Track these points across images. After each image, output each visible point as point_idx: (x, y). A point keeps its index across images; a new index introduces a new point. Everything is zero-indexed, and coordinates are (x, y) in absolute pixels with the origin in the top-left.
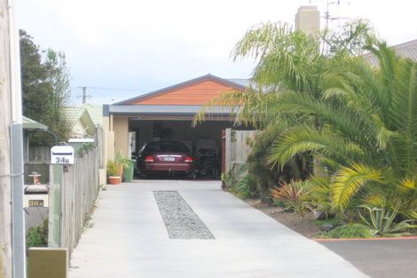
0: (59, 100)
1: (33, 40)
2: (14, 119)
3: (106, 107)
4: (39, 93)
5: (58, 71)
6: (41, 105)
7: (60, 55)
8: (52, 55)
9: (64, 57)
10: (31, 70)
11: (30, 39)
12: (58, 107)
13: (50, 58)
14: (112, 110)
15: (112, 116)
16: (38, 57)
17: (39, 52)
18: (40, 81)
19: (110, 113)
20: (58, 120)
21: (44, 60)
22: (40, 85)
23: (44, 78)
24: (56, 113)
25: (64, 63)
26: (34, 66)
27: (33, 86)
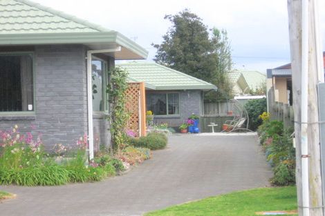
0: (223, 67)
1: (202, 22)
2: (319, 79)
3: (269, 71)
4: (208, 62)
5: (222, 44)
6: (210, 71)
7: (223, 32)
8: (216, 33)
9: (226, 33)
10: (201, 44)
11: (200, 20)
12: (222, 72)
13: (215, 35)
14: (274, 73)
15: (274, 78)
16: (206, 34)
17: (208, 31)
18: (209, 53)
19: (273, 76)
20: (223, 83)
21: (211, 36)
22: (209, 55)
23: (212, 50)
24: (222, 77)
25: (226, 38)
26: (204, 41)
27: (203, 57)
